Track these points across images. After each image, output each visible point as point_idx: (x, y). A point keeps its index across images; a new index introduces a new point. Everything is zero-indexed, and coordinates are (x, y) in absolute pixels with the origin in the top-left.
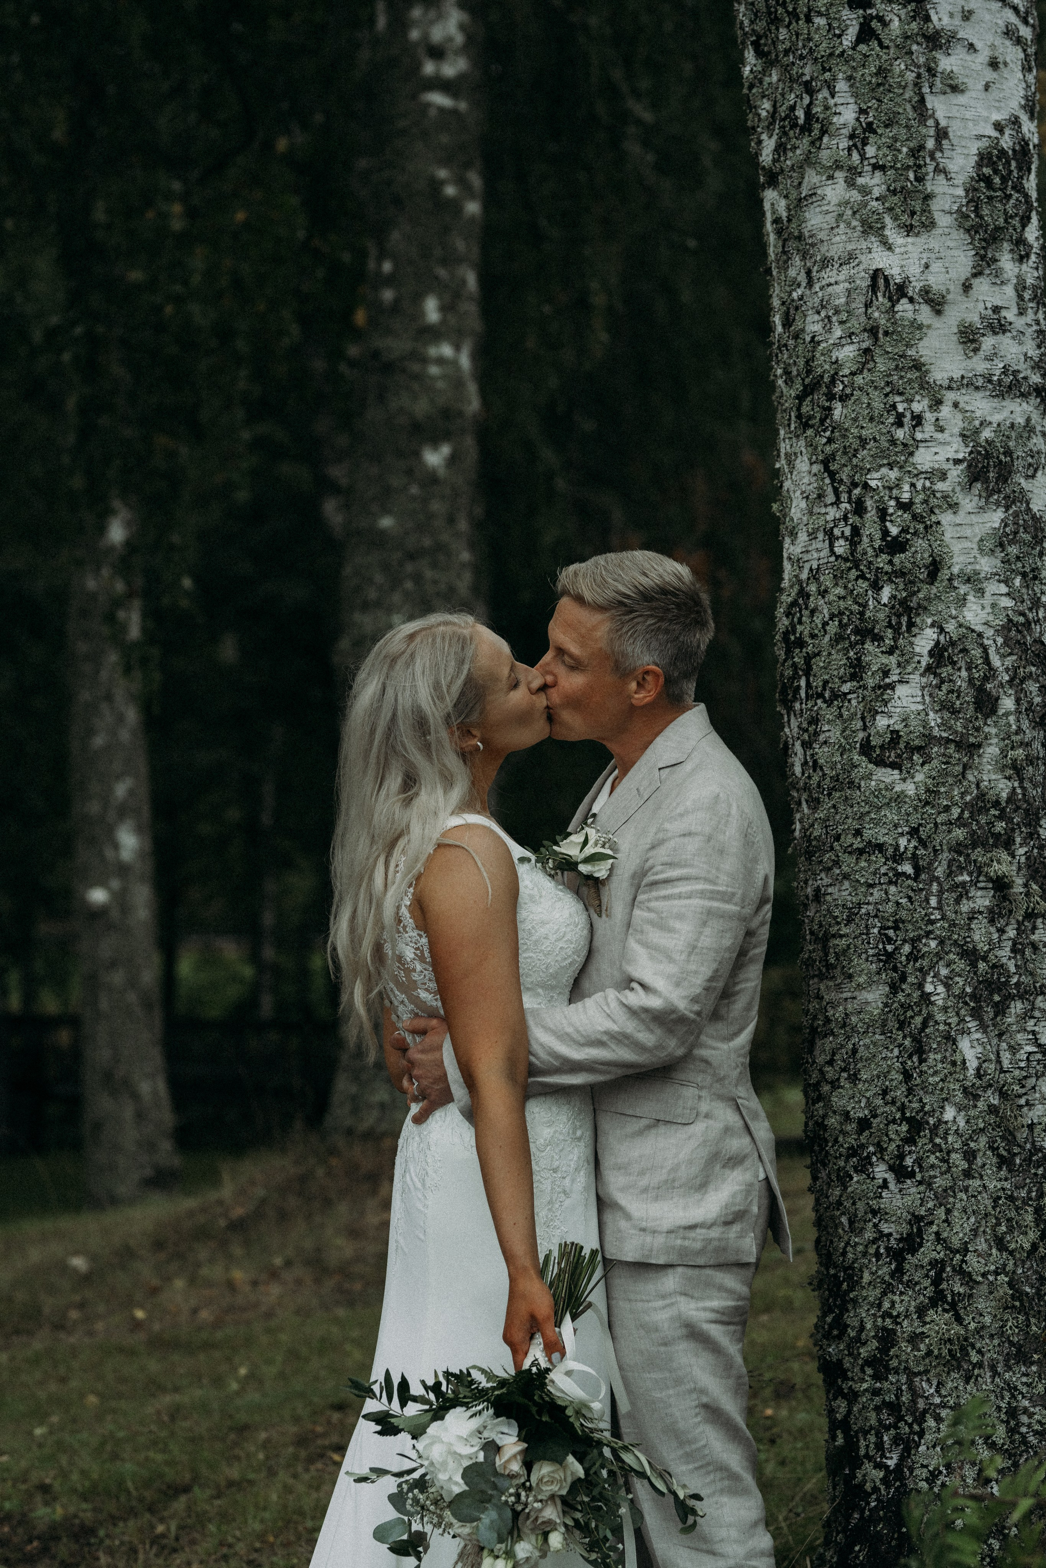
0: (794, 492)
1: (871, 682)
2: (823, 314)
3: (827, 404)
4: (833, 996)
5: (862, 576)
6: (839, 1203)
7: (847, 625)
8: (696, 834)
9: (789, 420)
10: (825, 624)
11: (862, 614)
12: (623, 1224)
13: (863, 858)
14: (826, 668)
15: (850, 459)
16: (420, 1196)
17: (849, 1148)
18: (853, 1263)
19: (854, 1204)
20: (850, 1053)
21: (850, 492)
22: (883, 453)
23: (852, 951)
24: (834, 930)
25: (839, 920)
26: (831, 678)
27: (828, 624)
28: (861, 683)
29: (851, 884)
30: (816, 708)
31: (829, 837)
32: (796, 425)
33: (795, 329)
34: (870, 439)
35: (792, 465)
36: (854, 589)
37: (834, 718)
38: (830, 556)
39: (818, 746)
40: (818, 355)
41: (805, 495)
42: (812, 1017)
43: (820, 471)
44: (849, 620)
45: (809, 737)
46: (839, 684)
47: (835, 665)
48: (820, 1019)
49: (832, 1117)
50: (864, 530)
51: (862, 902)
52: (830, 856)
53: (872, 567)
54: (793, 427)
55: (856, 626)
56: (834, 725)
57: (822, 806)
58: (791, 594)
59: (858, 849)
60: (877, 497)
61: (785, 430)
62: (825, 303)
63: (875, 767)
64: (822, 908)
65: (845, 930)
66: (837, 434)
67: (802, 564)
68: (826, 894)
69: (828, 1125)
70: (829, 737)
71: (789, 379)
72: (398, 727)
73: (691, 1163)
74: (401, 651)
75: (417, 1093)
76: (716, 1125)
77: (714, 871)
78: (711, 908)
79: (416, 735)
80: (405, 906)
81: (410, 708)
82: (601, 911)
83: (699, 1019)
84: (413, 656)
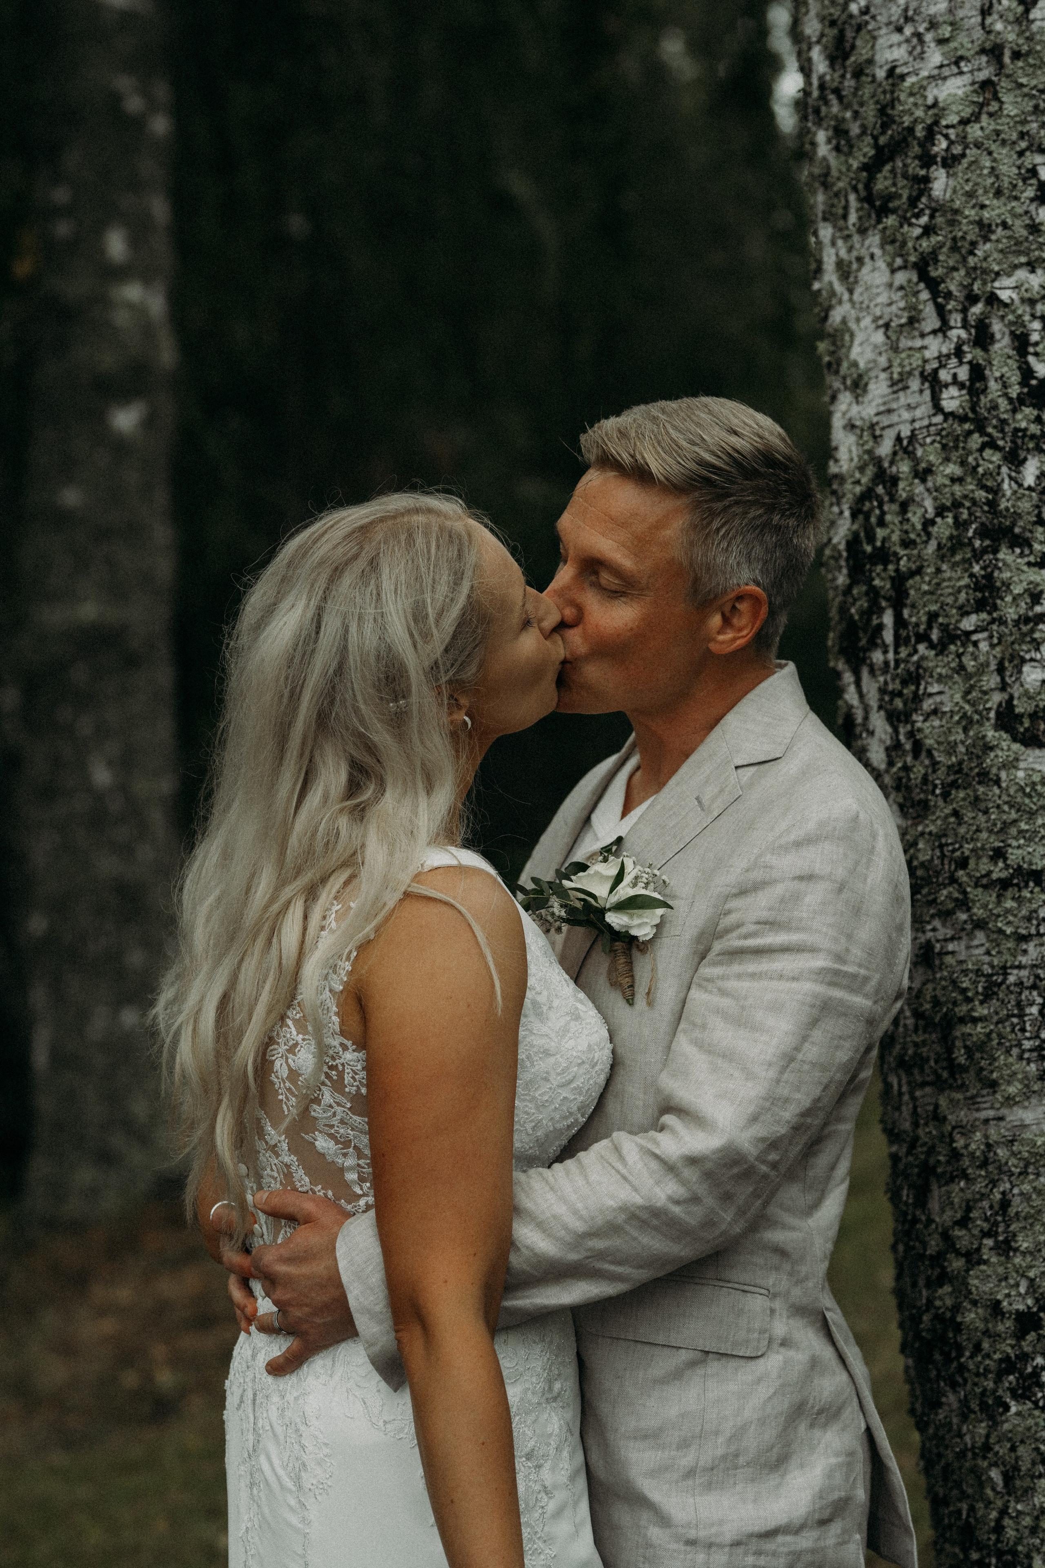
0: (858, 320)
1: (1011, 613)
2: (908, 31)
3: (923, 172)
4: (964, 1115)
5: (991, 444)
6: (987, 1447)
7: (966, 524)
9: (846, 208)
10: (928, 523)
11: (992, 504)
12: (655, 1533)
13: (1009, 893)
14: (932, 593)
15: (964, 260)
16: (293, 1502)
17: (1001, 1360)
18: (1016, 1544)
19: (1013, 1449)
20: (996, 1207)
21: (964, 311)
22: (1018, 246)
23: (995, 1042)
24: (962, 1010)
25: (970, 994)
26: (941, 607)
27: (933, 522)
28: (995, 615)
29: (988, 937)
30: (915, 658)
31: (946, 862)
32: (861, 213)
33: (855, 62)
34: (997, 225)
35: (851, 279)
36: (978, 465)
37: (950, 672)
38: (934, 415)
39: (921, 718)
40: (903, 97)
41: (881, 322)
42: (925, 1149)
43: (909, 281)
44: (970, 514)
45: (905, 704)
46: (957, 617)
47: (947, 587)
48: (939, 1153)
49: (970, 1311)
50: (991, 370)
51: (1009, 964)
52: (950, 893)
53: (1007, 429)
54: (853, 218)
55: (983, 524)
56: (950, 684)
57: (934, 813)
58: (858, 482)
59: (1000, 880)
60: (1011, 317)
61: (834, 227)
62: (910, 13)
63: (1023, 748)
64: (938, 976)
65: (981, 1011)
66: (939, 220)
67: (878, 433)
68: (943, 953)
69: (961, 1323)
70: (942, 703)
71: (843, 142)
72: (349, 684)
73: (763, 1424)
74: (349, 555)
75: (276, 1324)
76: (799, 1357)
77: (843, 940)
78: (830, 998)
79: (381, 699)
80: (331, 991)
81: (373, 652)
82: (633, 995)
83: (773, 1173)
84: (374, 564)
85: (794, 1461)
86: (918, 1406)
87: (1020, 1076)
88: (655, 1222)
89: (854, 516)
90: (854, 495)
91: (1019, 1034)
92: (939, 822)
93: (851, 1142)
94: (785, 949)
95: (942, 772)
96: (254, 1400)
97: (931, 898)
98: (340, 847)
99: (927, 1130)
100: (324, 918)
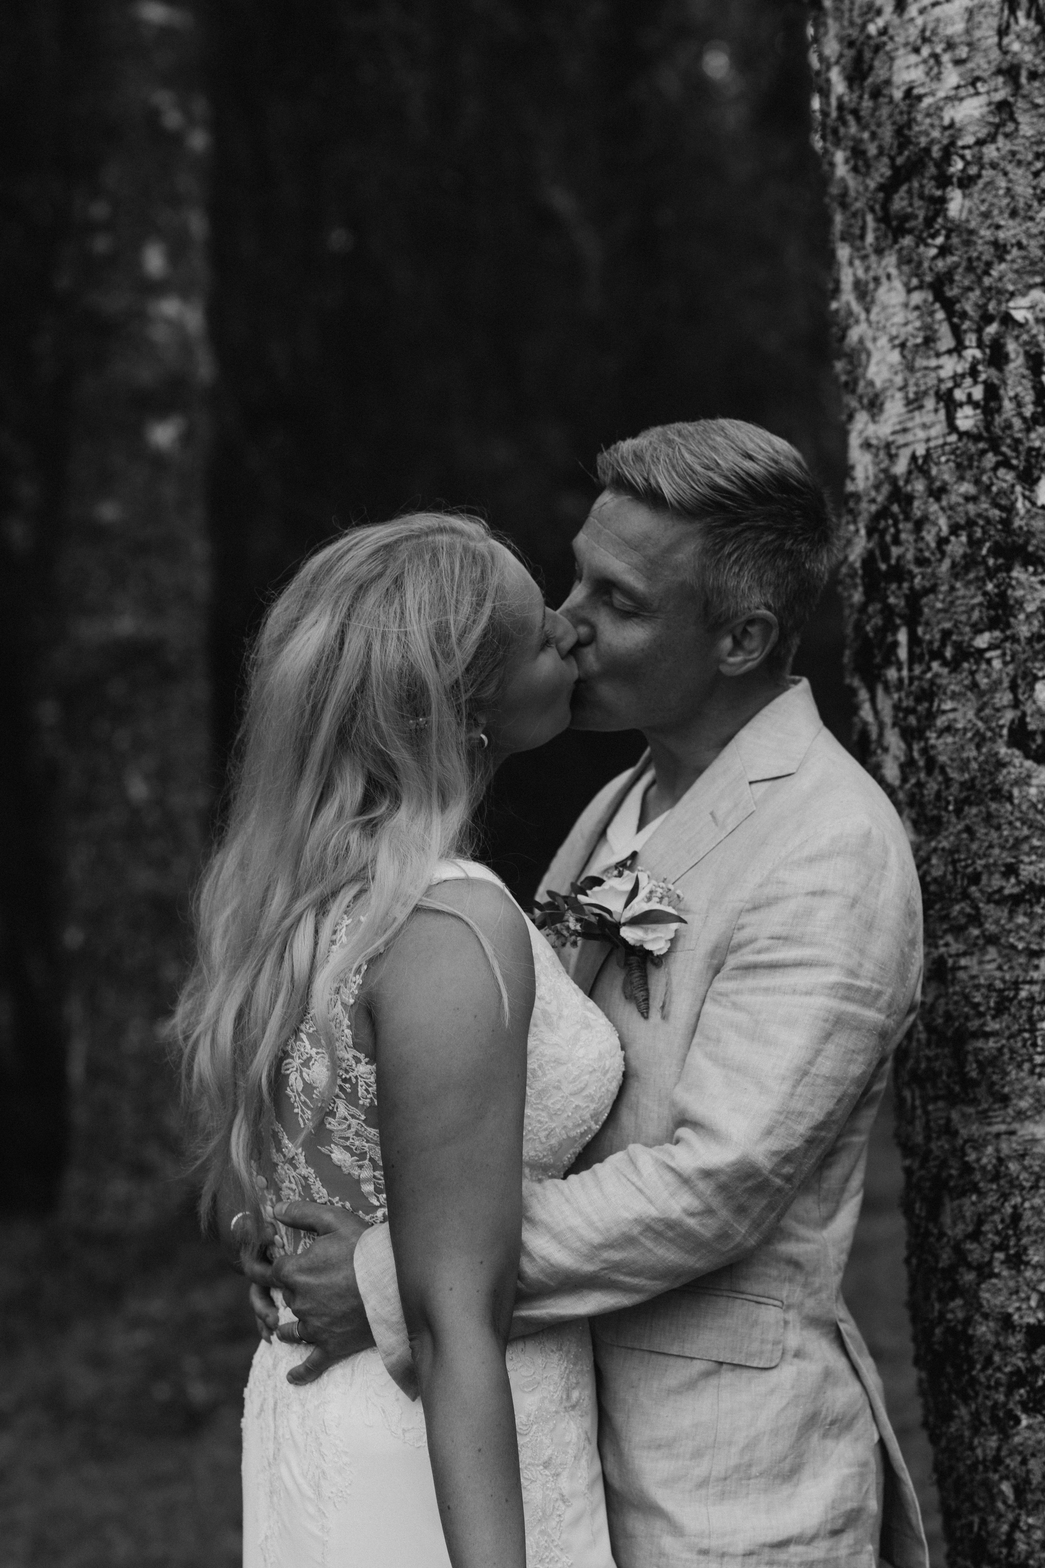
0: (875, 339)
1: (1024, 631)
2: (925, 51)
3: (939, 193)
4: (975, 1129)
5: (1005, 463)
6: (998, 1460)
7: (980, 543)
8: (834, 893)
9: (863, 228)
10: (942, 542)
11: (1006, 523)
12: (668, 1542)
13: (1021, 909)
14: (945, 611)
15: (979, 280)
16: (312, 1510)
17: (1011, 1374)
18: (1027, 1558)
19: (1024, 1462)
20: (1008, 1221)
21: (979, 331)
22: (1033, 267)
23: (1006, 1057)
24: (974, 1025)
25: (982, 1009)
26: (955, 626)
27: (946, 541)
28: (1008, 633)
29: (999, 952)
30: (929, 675)
31: (959, 877)
32: (879, 233)
33: (873, 83)
34: (1012, 246)
35: (868, 299)
36: (992, 484)
37: (963, 690)
38: (949, 434)
39: (934, 735)
40: (919, 117)
41: (897, 342)
42: (937, 1163)
43: (925, 301)
44: (984, 532)
45: (919, 720)
46: (970, 635)
47: (961, 605)
48: (951, 1167)
49: (981, 1324)
50: (1005, 389)
51: (1021, 979)
52: (963, 908)
53: (1021, 448)
54: (870, 238)
55: (996, 543)
56: (963, 701)
57: (946, 829)
58: (873, 501)
59: (1011, 896)
60: (1025, 337)
61: (852, 246)
62: (928, 34)
63: (1035, 765)
64: (951, 990)
65: (993, 1026)
66: (955, 240)
67: (893, 451)
68: (956, 968)
69: (973, 1336)
70: (955, 720)
71: (860, 163)
72: (370, 701)
73: (776, 1435)
74: (375, 573)
75: (297, 1333)
76: (812, 1368)
77: (856, 955)
78: (842, 1013)
79: (403, 716)
80: (342, 1003)
81: (396, 669)
82: (648, 1008)
83: (788, 1186)
84: (399, 582)
85: (807, 1471)
86: (931, 1419)
87: (1031, 1091)
88: (670, 1234)
89: (869, 534)
90: (870, 512)
91: (1031, 1050)
92: (952, 838)
93: (864, 1155)
94: (798, 964)
95: (955, 789)
96: (275, 1409)
97: (944, 913)
98: (350, 861)
99: (939, 1143)
100: (335, 932)
